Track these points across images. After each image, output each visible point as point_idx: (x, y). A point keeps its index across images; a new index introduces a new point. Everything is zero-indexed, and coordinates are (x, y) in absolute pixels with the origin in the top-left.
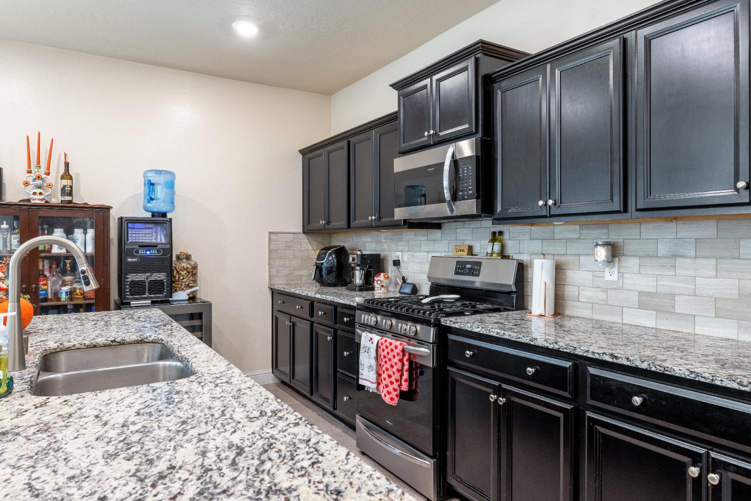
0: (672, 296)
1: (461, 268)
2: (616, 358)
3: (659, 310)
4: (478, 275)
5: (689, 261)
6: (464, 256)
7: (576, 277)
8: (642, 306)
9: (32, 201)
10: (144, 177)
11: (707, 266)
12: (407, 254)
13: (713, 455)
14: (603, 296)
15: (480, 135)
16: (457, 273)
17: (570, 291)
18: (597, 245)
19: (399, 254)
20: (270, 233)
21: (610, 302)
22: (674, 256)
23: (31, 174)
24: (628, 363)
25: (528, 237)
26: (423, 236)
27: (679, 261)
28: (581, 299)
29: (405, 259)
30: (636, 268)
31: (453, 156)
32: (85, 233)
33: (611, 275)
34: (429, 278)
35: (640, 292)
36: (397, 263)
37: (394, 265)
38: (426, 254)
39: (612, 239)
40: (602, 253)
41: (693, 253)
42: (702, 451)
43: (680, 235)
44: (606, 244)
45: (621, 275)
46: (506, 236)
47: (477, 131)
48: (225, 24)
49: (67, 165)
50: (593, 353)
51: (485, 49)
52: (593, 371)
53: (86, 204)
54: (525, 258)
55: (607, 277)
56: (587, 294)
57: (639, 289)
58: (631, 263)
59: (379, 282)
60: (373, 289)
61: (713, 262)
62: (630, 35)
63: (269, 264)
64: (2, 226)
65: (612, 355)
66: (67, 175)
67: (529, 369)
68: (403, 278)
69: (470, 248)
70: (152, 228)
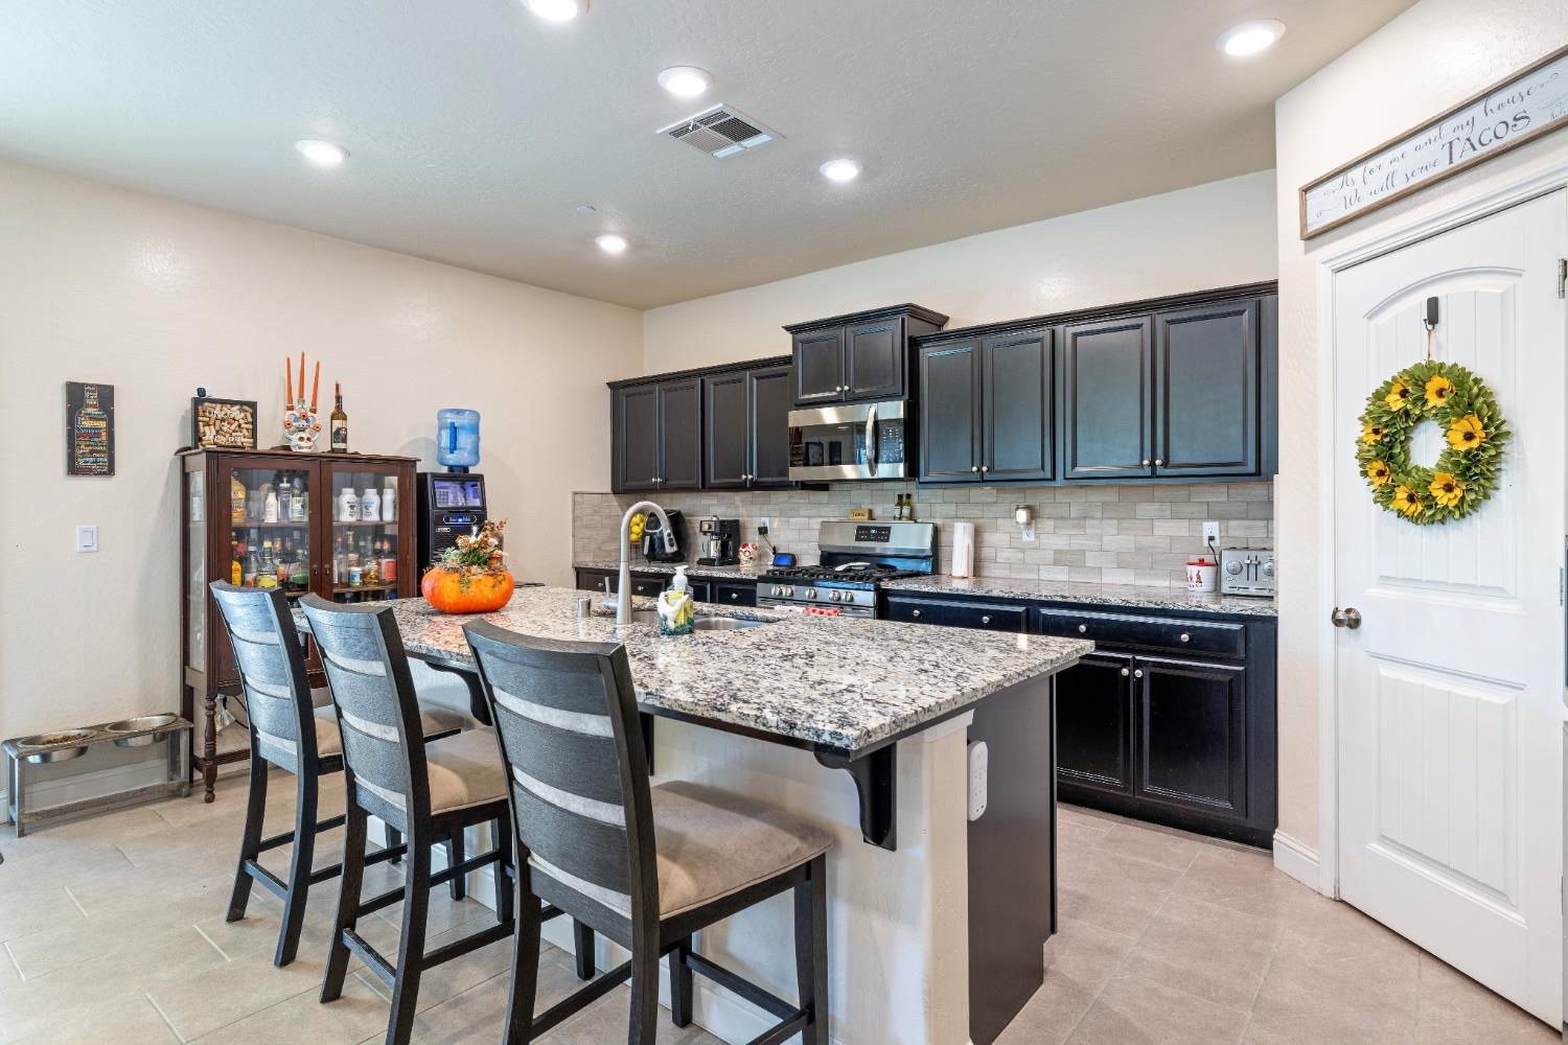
0: (1083, 552)
1: (863, 533)
2: (1066, 597)
3: (1071, 566)
4: (887, 541)
5: (1096, 522)
6: (864, 520)
7: (995, 539)
8: (1056, 563)
9: (294, 450)
10: (438, 419)
11: (1110, 526)
12: (777, 519)
13: (1138, 658)
14: (1021, 556)
15: (906, 397)
16: (858, 539)
17: (987, 552)
18: (1018, 508)
19: (763, 519)
20: (575, 493)
21: (1027, 562)
22: (1084, 518)
23: (294, 412)
24: (1076, 601)
25: (940, 501)
26: (802, 498)
27: (1089, 522)
28: (998, 560)
29: (775, 525)
30: (1051, 529)
31: (876, 415)
32: (380, 494)
33: (1028, 537)
34: (820, 547)
35: (1055, 551)
36: (763, 531)
37: (760, 533)
38: (811, 519)
39: (1030, 502)
40: (1022, 516)
41: (1099, 515)
42: (1130, 657)
44: (1027, 507)
45: (1037, 536)
46: (914, 499)
47: (903, 393)
48: (588, 239)
49: (338, 398)
50: (1046, 596)
51: (913, 311)
52: (1044, 611)
53: (356, 453)
54: (939, 522)
55: (1026, 538)
56: (1004, 555)
57: (1055, 547)
58: (1047, 524)
59: (747, 554)
60: (737, 561)
61: (1115, 522)
62: (1060, 328)
63: (573, 536)
64: (281, 485)
65: (1062, 597)
66: (338, 414)
67: (985, 618)
68: (774, 549)
69: (870, 511)
70: (446, 488)
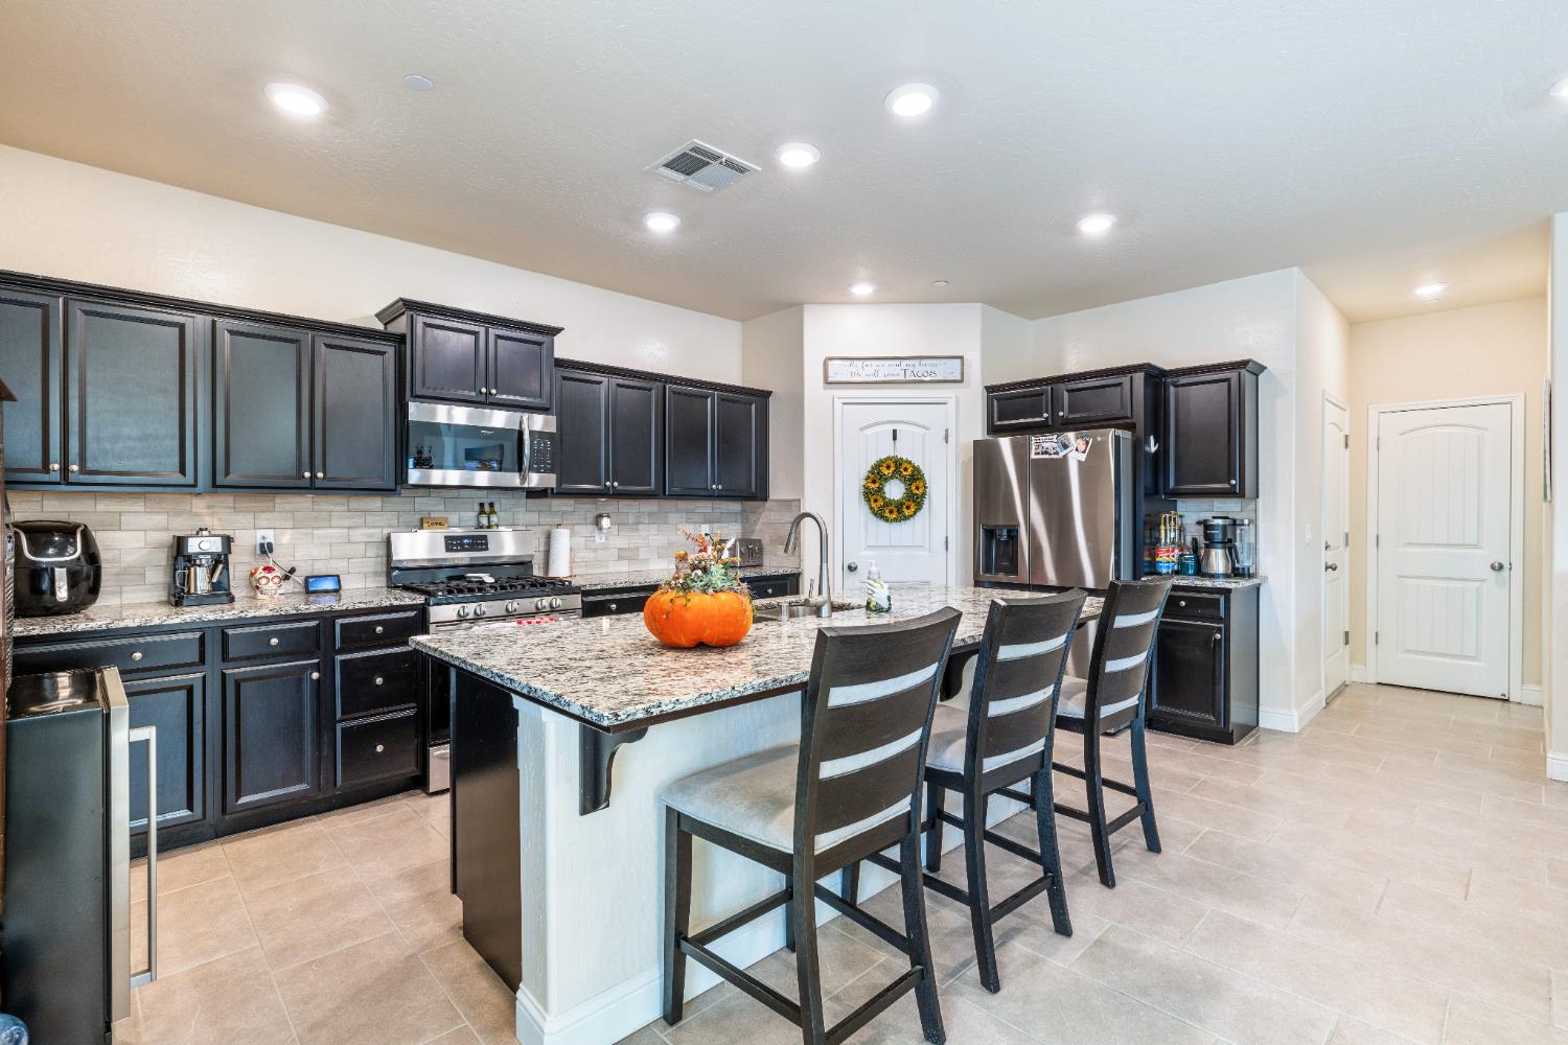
0: (638, 549)
1: (454, 543)
3: (630, 559)
5: (645, 526)
8: (620, 558)
11: (653, 530)
12: (288, 532)
14: (593, 555)
16: (448, 549)
21: (599, 559)
22: (639, 523)
27: (641, 526)
29: (285, 540)
30: (616, 532)
33: (600, 539)
35: (619, 549)
38: (346, 531)
39: (601, 512)
43: (642, 510)
45: (607, 538)
55: (598, 540)
57: (619, 546)
61: (656, 526)
